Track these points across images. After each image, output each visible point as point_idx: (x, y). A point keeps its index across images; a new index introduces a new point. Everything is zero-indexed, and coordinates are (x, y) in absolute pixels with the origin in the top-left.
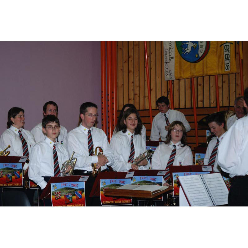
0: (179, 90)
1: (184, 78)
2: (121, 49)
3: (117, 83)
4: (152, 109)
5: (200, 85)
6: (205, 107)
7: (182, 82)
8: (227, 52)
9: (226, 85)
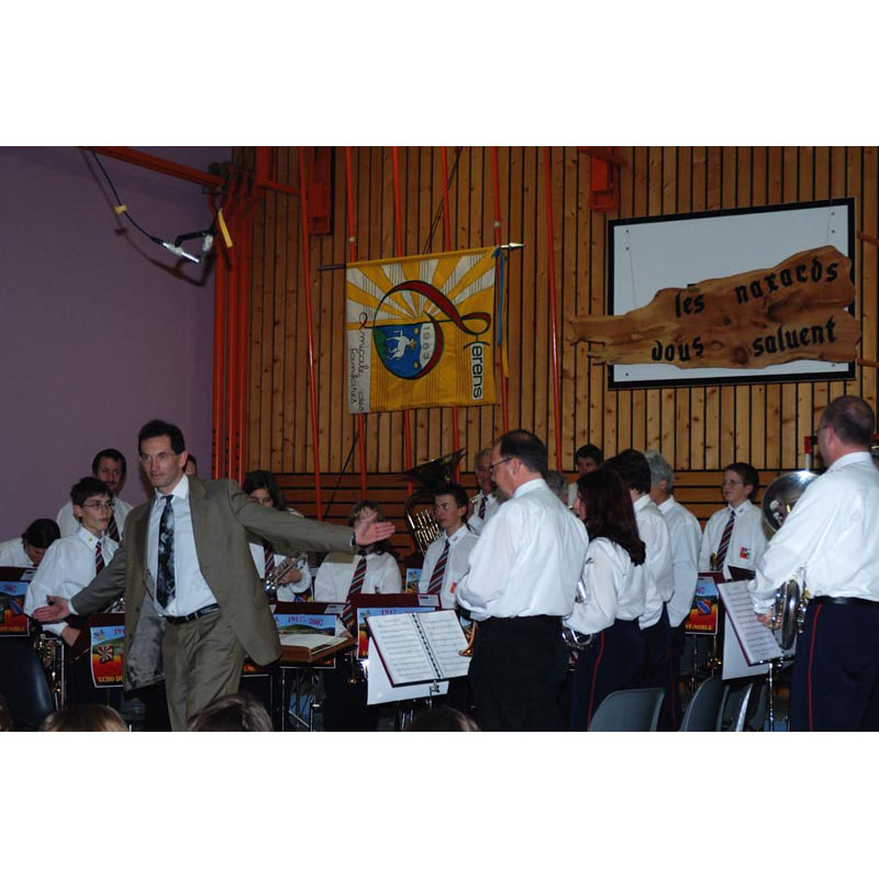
0: (378, 434)
1: (390, 409)
2: (258, 342)
3: (247, 414)
4: (321, 471)
5: (422, 426)
7: (385, 418)
8: (478, 362)
9: (473, 429)
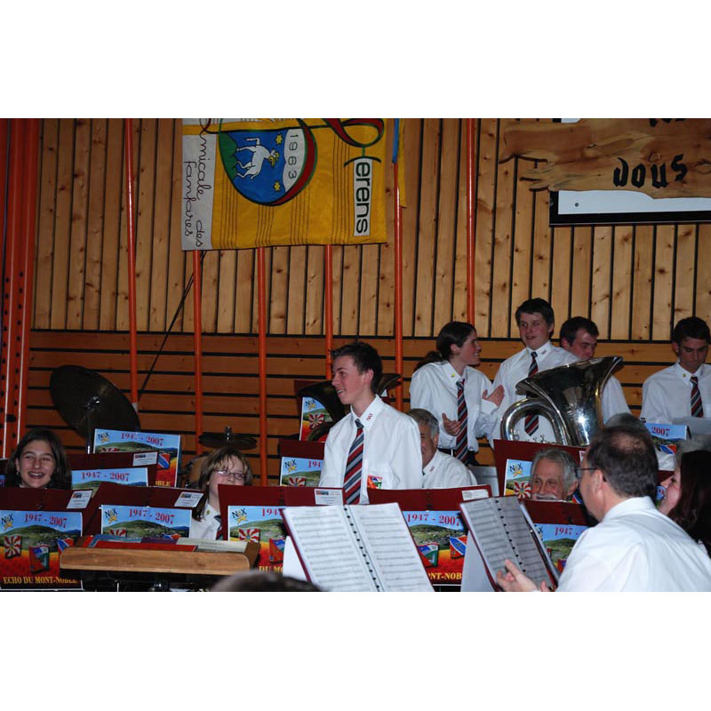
1: (238, 246)
2: (51, 149)
3: (34, 248)
5: (279, 271)
6: (289, 333)
7: (228, 258)
8: (364, 184)
9: (351, 276)
